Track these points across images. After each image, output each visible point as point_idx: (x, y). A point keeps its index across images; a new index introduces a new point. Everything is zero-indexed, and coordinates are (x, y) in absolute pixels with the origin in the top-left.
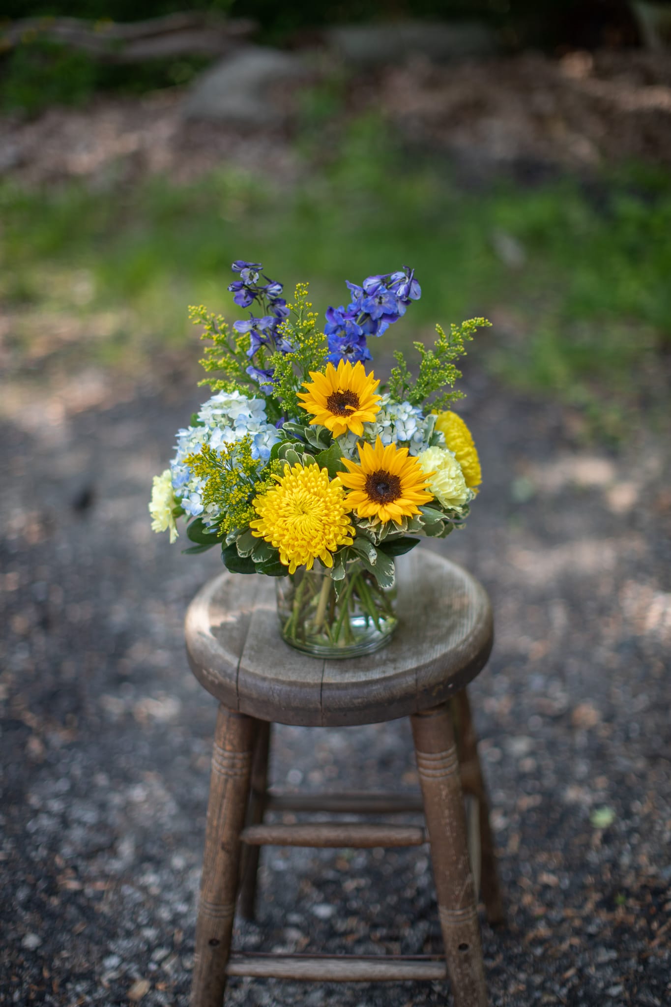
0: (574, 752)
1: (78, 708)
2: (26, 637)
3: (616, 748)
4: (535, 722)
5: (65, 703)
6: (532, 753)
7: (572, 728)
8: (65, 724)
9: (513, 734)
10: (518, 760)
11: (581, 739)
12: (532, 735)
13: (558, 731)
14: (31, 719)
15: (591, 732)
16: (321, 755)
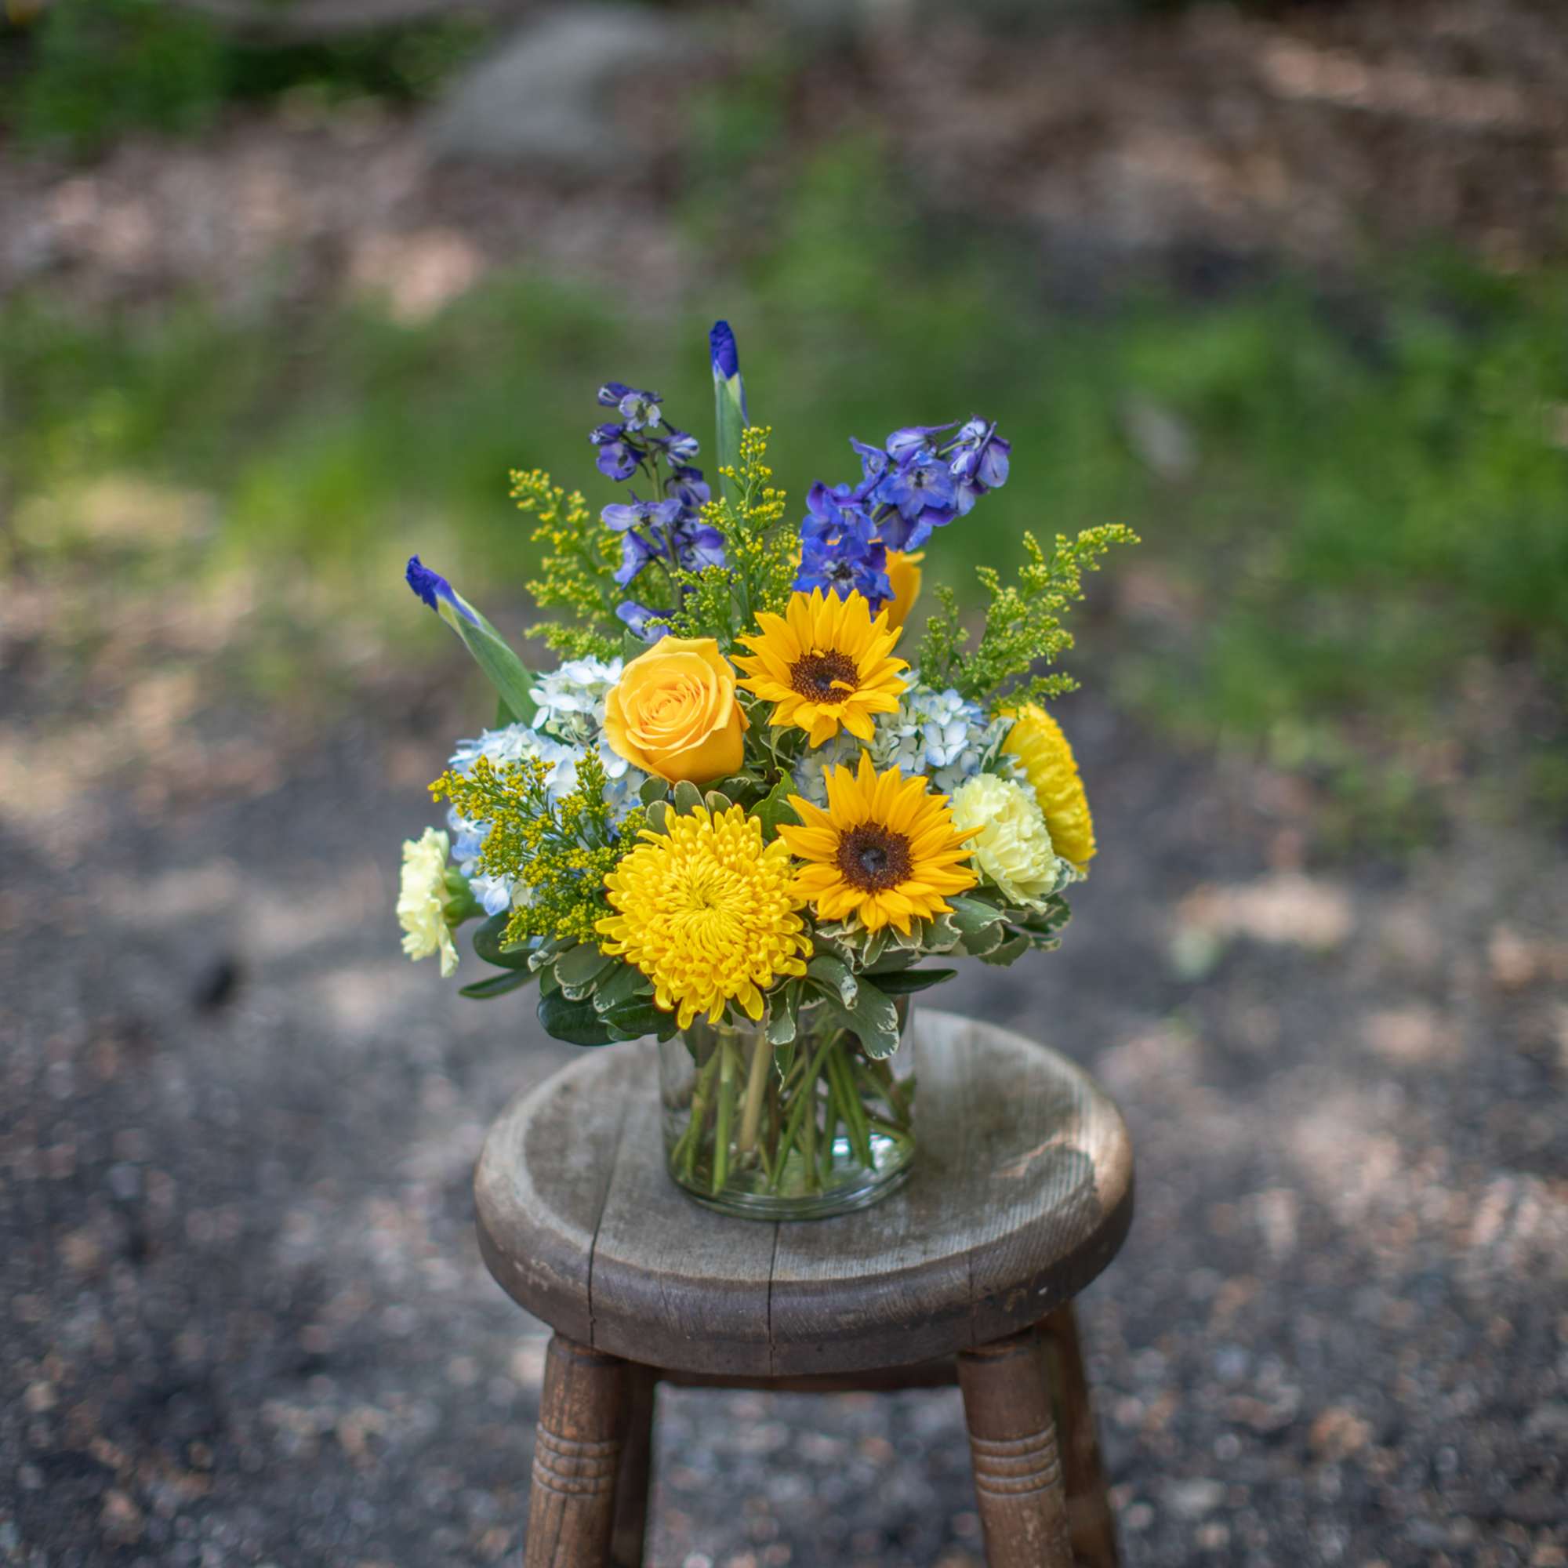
0: (1314, 1508)
1: (214, 1429)
2: (95, 1279)
3: (1408, 1499)
4: (1229, 1444)
5: (184, 1416)
6: (1221, 1513)
7: (1309, 1458)
8: (187, 1465)
9: (1181, 1476)
10: (1192, 1524)
11: (1329, 1482)
12: (1219, 1472)
13: (1278, 1465)
14: (106, 1452)
15: (1351, 1465)
16: (757, 1525)
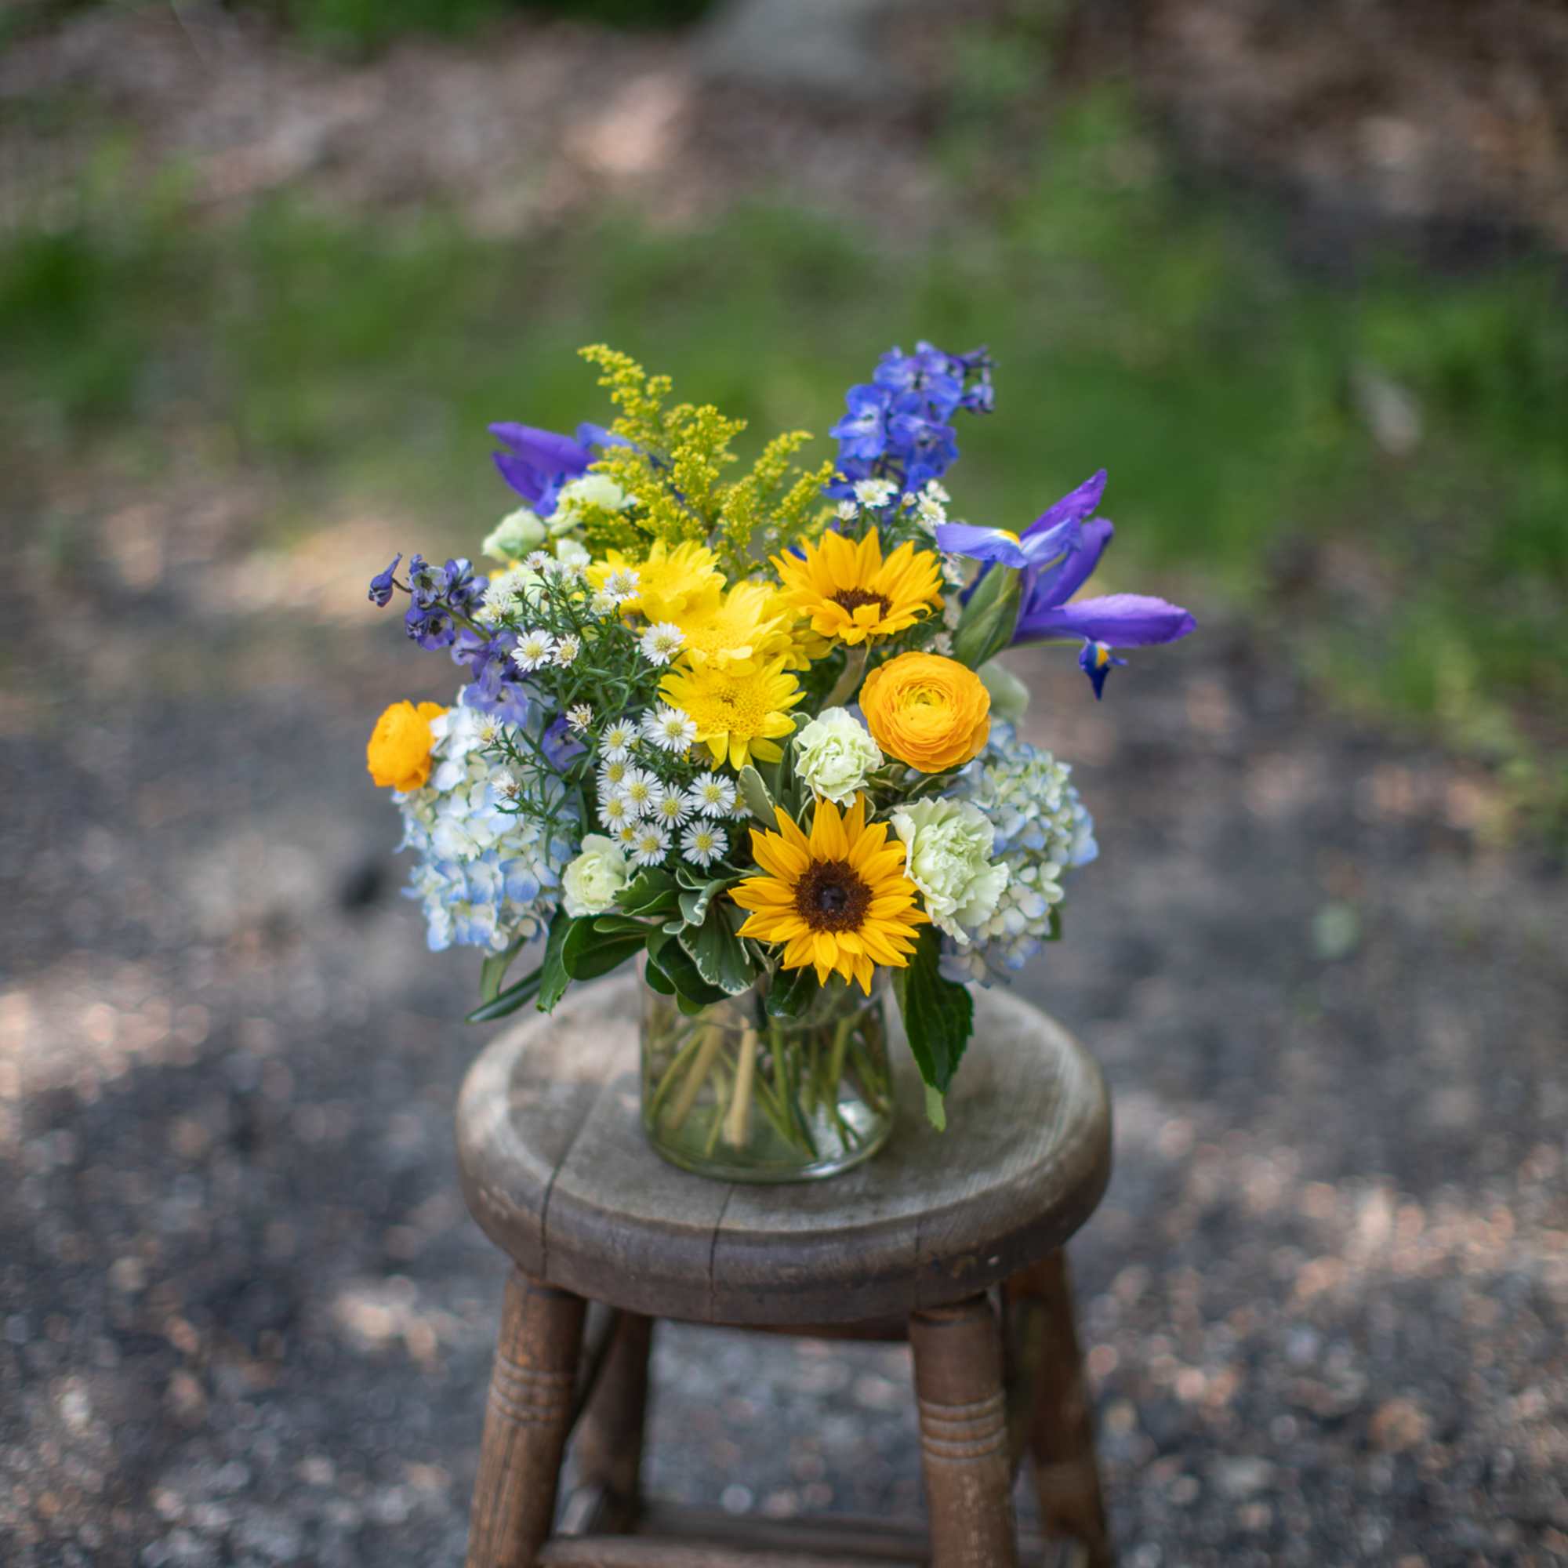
0: (1361, 1497)
1: (289, 1321)
2: (200, 1166)
3: (1456, 1498)
4: (1286, 1426)
5: (264, 1306)
6: (1268, 1494)
7: (1365, 1447)
8: (257, 1352)
9: (1233, 1452)
10: (1237, 1503)
11: (1381, 1473)
12: (1273, 1455)
13: (1333, 1451)
14: (184, 1334)
15: (1407, 1459)
16: (801, 1461)
